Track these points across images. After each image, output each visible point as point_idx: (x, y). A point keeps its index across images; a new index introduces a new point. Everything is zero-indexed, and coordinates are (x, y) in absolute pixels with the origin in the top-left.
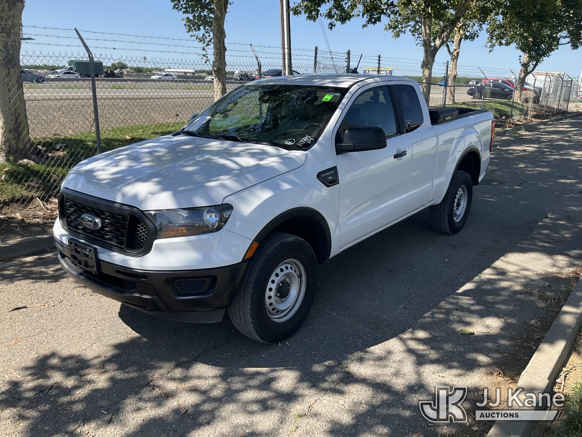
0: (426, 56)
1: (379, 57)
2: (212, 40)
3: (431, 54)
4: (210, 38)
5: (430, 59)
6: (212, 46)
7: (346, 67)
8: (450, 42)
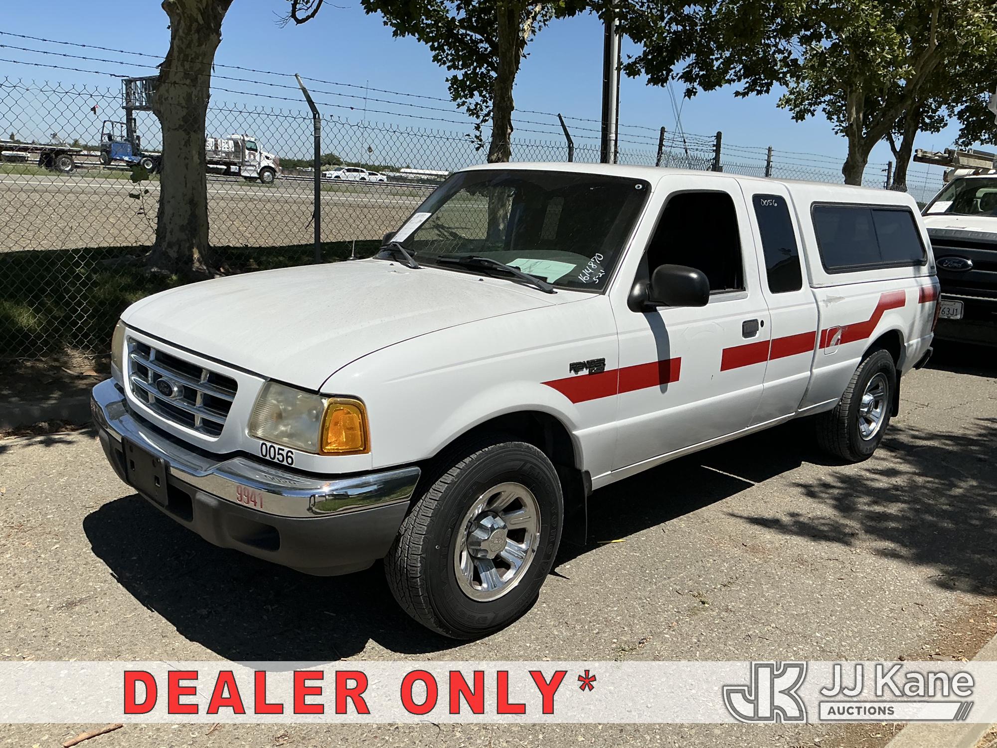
0: (851, 154)
1: (770, 150)
2: (492, 113)
3: (860, 150)
4: (488, 110)
5: (860, 160)
6: (490, 122)
7: (713, 159)
8: (894, 133)
